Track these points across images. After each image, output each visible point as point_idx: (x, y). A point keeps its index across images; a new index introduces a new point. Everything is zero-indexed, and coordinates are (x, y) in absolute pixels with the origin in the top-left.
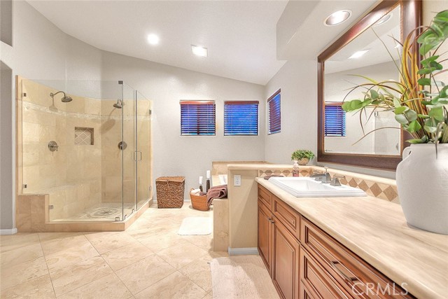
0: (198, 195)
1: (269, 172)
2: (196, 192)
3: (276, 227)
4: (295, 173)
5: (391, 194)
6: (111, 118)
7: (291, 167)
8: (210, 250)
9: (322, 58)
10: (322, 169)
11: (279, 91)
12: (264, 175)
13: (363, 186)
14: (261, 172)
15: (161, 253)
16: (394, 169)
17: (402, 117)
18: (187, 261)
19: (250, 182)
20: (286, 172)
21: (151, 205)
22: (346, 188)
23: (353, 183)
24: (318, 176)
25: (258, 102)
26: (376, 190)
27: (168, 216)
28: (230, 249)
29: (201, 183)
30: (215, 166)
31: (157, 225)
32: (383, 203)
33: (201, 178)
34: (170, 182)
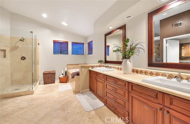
0: (62, 77)
1: (92, 66)
2: (61, 76)
3: (97, 80)
4: (100, 66)
5: (121, 69)
6: (17, 45)
7: (99, 65)
8: (74, 93)
9: (106, 35)
10: (107, 65)
11: (92, 41)
12: (91, 67)
13: (116, 68)
14: (90, 67)
15: (56, 97)
16: (121, 64)
17: (123, 54)
18: (67, 97)
19: (87, 70)
20: (97, 66)
21: (40, 84)
22: (112, 69)
23: (114, 68)
24: (106, 67)
25: (84, 43)
26: (118, 69)
27: (51, 86)
28: (81, 92)
29: (63, 73)
30: (68, 66)
31: (48, 90)
32: (119, 71)
33: (63, 71)
34: (50, 73)
